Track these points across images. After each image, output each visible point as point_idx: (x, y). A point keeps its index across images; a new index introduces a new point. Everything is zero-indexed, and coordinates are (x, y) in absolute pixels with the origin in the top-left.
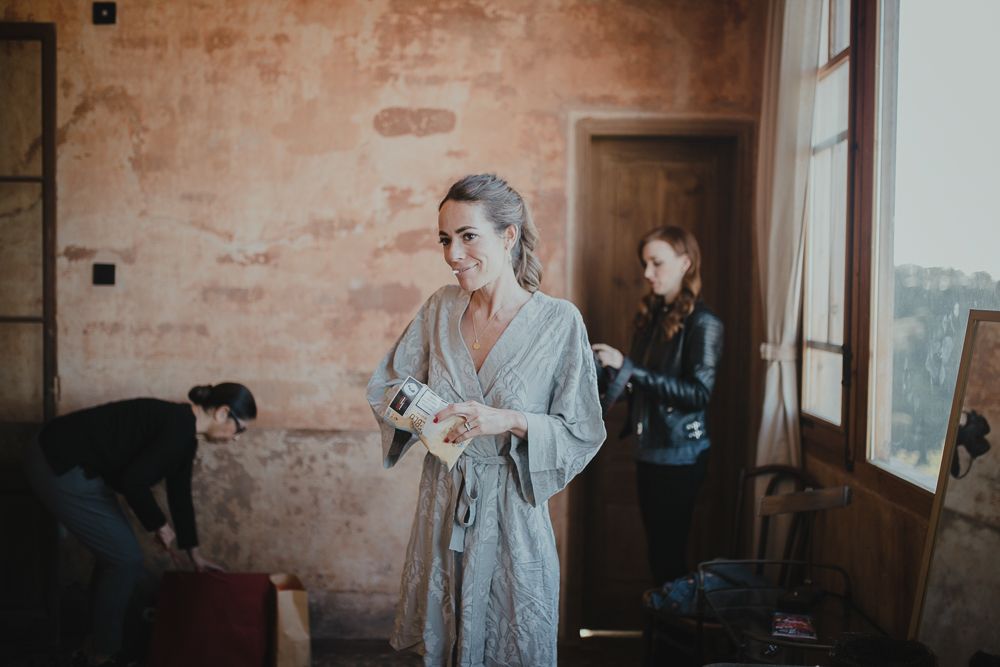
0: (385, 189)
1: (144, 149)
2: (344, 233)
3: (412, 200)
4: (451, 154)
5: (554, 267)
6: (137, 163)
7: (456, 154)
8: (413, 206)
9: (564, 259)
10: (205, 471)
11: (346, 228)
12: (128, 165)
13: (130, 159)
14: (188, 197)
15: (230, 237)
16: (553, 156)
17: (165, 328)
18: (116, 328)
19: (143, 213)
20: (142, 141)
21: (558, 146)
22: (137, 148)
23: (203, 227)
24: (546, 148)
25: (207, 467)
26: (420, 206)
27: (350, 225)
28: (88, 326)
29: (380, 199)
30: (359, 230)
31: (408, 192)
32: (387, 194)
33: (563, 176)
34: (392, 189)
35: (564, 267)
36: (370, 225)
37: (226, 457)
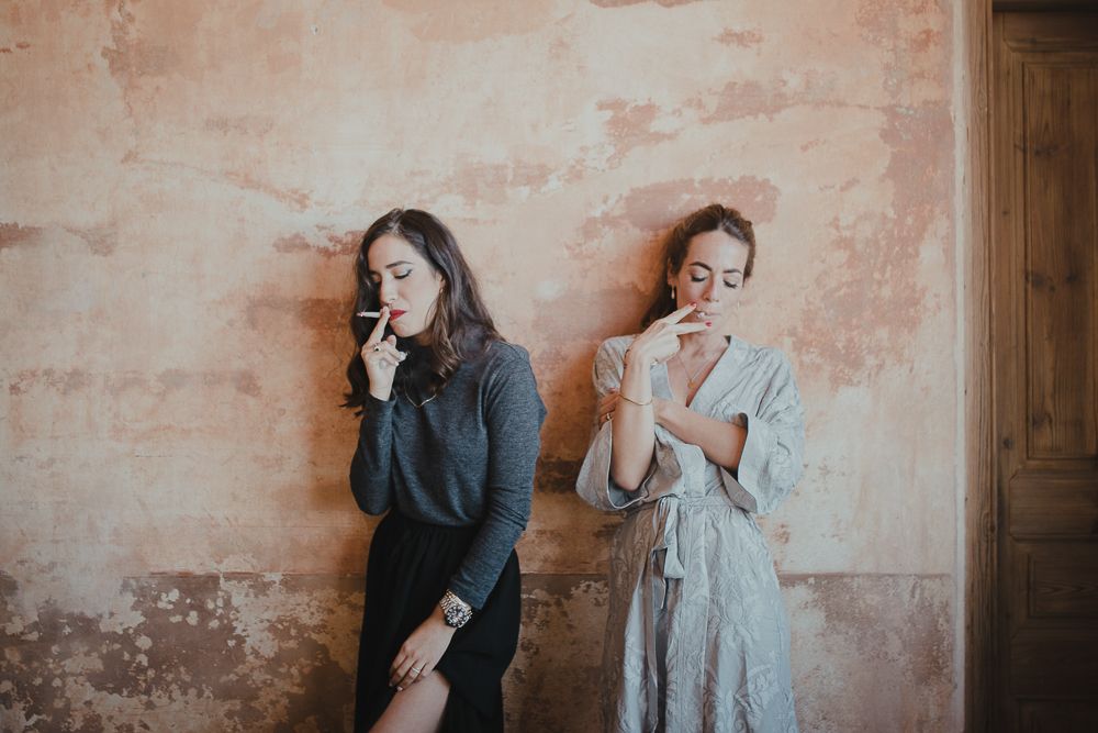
0: (601, 107)
1: (133, 33)
2: (525, 191)
3: (657, 125)
4: (729, 37)
5: (930, 253)
6: (118, 60)
7: (740, 39)
8: (659, 137)
9: (949, 239)
10: (251, 658)
11: (529, 181)
12: (104, 63)
13: (106, 53)
14: (220, 125)
15: (302, 201)
16: (925, 40)
17: (173, 380)
18: (75, 380)
19: (130, 157)
20: (131, 18)
21: (934, 22)
22: (119, 30)
23: (248, 182)
24: (910, 26)
25: (256, 653)
26: (671, 137)
27: (536, 176)
28: (21, 376)
29: (593, 125)
30: (554, 184)
31: (649, 110)
32: (608, 114)
33: (943, 79)
34: (616, 105)
35: (949, 252)
36: (576, 174)
37: (293, 632)
